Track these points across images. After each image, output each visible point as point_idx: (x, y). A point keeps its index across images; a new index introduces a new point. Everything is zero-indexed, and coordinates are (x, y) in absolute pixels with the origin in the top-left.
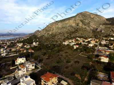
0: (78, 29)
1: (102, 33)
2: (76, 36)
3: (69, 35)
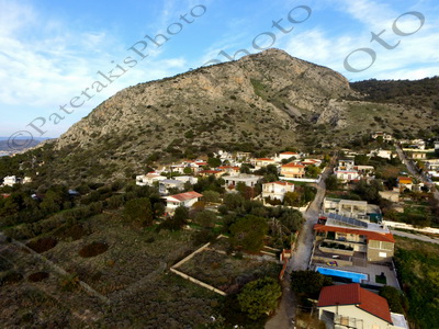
0: (232, 112)
1: (338, 131)
3: (182, 140)
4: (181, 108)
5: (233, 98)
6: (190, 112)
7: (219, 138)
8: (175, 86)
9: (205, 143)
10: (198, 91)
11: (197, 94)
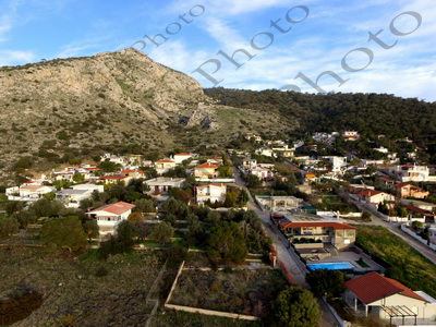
0: (104, 111)
1: (212, 133)
2: (98, 148)
3: (55, 142)
4: (42, 105)
5: (102, 96)
6: (55, 109)
7: (100, 139)
8: (29, 77)
9: (85, 145)
10: (60, 85)
11: (59, 89)
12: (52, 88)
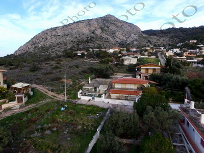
4: (73, 36)
5: (93, 33)
6: (76, 37)
7: (89, 45)
9: (84, 47)
10: (79, 29)
11: (78, 31)
12: (76, 31)
